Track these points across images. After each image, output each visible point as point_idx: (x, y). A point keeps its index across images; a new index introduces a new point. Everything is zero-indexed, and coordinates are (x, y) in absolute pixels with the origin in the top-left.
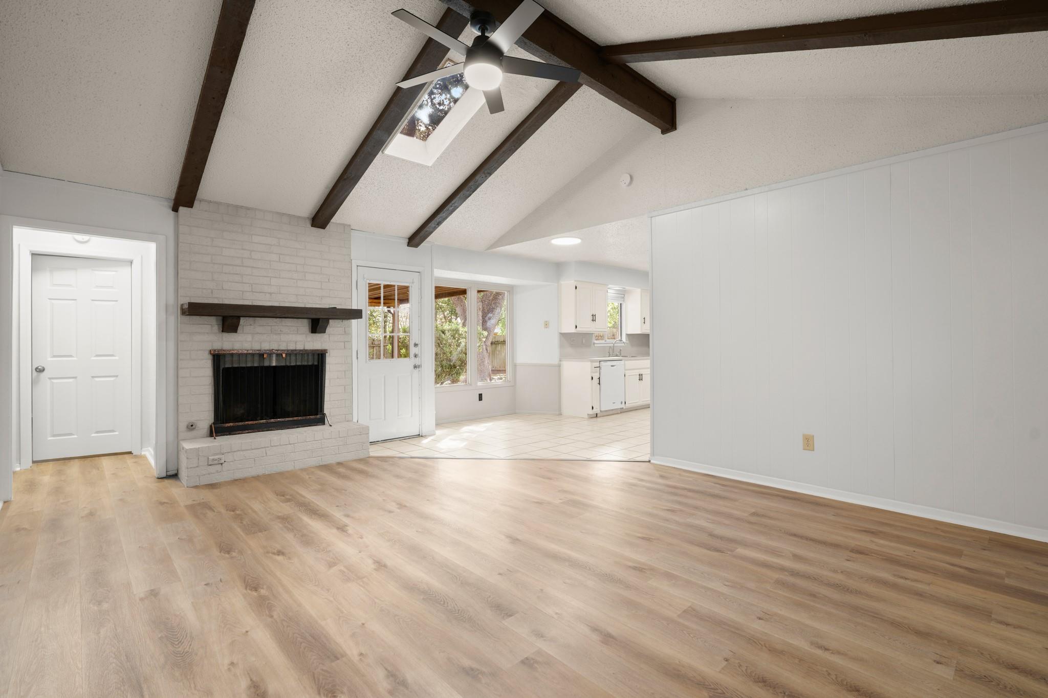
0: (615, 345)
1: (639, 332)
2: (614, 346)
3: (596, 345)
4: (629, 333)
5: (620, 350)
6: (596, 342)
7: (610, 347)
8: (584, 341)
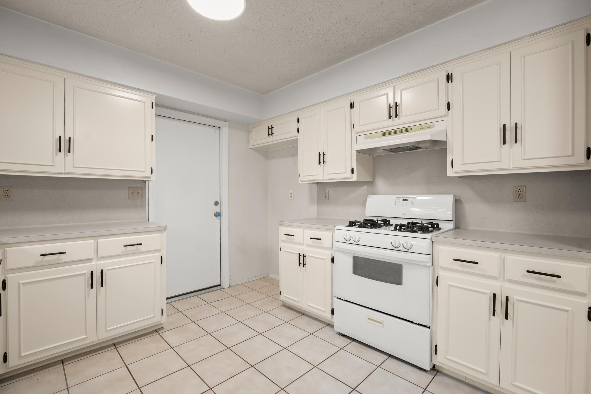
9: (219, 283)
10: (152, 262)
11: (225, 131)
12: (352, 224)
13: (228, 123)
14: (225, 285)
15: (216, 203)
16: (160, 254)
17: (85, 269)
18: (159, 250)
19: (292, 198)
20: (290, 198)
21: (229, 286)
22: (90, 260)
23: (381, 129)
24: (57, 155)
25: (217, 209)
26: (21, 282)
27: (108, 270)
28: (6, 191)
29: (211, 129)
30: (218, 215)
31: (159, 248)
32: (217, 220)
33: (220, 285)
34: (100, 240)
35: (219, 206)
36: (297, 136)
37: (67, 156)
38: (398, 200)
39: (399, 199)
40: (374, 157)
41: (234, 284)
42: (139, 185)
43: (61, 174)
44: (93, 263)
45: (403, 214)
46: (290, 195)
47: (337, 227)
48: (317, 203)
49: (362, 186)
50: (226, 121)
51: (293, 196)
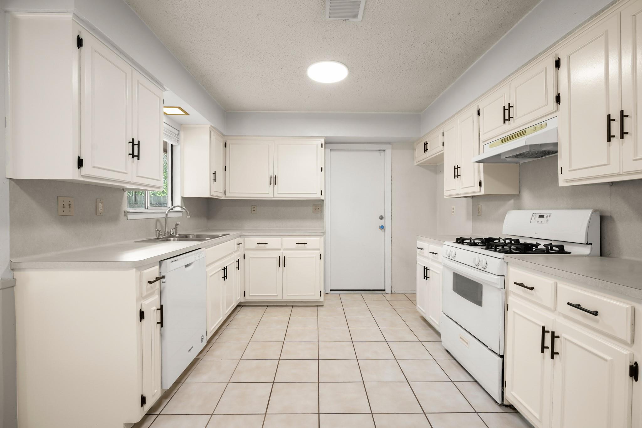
0: (170, 215)
1: (206, 194)
2: (166, 218)
3: (130, 217)
4: (187, 195)
5: (177, 225)
6: (131, 210)
7: (158, 220)
8: (101, 208)
9: (383, 289)
10: (314, 257)
11: (389, 152)
12: (460, 241)
13: (390, 145)
14: (388, 290)
15: (381, 218)
16: (319, 252)
17: (276, 254)
18: (319, 249)
19: (454, 214)
20: (453, 214)
21: (391, 293)
22: (279, 249)
23: (501, 136)
24: (270, 187)
25: (382, 222)
26: (250, 256)
27: (288, 257)
28: (254, 208)
29: (377, 153)
30: (382, 228)
31: (319, 248)
32: (381, 232)
33: (384, 290)
34: (285, 238)
35: (383, 220)
36: (443, 150)
37: (275, 186)
38: (534, 216)
39: (536, 215)
40: (521, 164)
41: (396, 292)
42: (319, 203)
43: (272, 198)
44: (281, 252)
45: (535, 233)
46: (452, 210)
47: (446, 243)
48: (473, 219)
49: (510, 200)
50: (389, 144)
51: (454, 211)
